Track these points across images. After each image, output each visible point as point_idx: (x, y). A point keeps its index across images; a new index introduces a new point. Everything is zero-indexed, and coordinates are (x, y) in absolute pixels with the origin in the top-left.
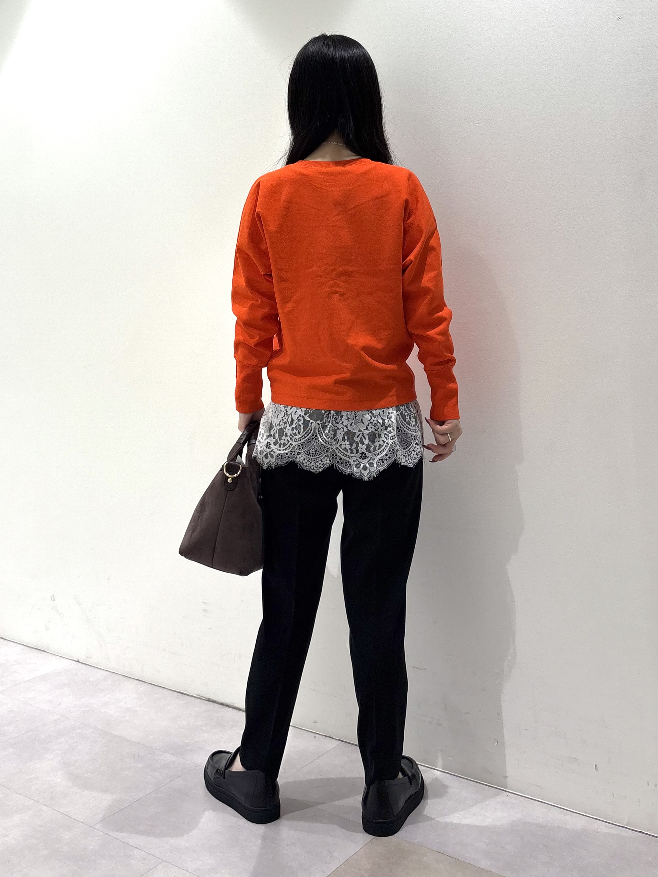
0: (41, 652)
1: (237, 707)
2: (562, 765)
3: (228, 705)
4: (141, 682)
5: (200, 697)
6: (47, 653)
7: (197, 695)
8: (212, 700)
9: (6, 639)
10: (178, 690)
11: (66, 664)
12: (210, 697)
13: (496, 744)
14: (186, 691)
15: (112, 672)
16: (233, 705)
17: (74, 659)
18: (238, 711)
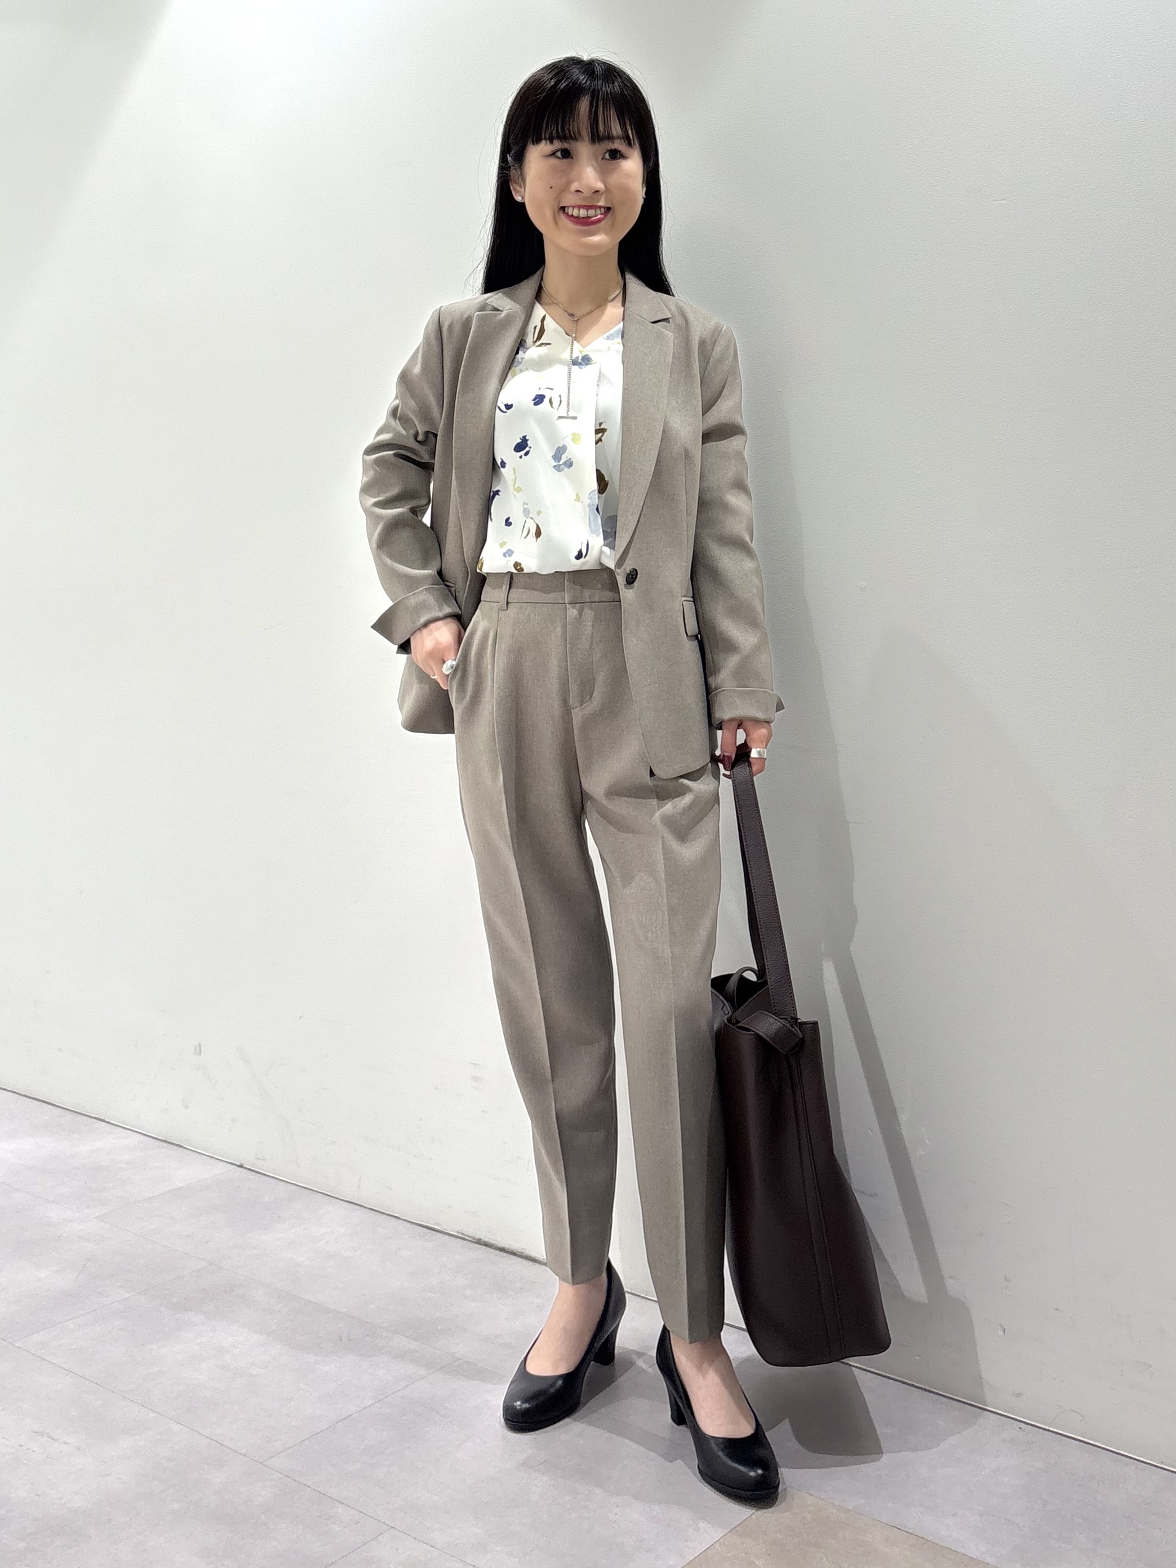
0: (173, 1146)
1: (530, 1256)
2: (1121, 1375)
3: (514, 1251)
4: (356, 1207)
5: (463, 1236)
6: (185, 1150)
7: (458, 1232)
8: (485, 1242)
9: (111, 1122)
10: (422, 1221)
11: (220, 1169)
12: (483, 1238)
13: (1003, 1333)
14: (438, 1224)
15: (302, 1187)
16: (522, 1252)
17: (234, 1162)
18: (531, 1263)
